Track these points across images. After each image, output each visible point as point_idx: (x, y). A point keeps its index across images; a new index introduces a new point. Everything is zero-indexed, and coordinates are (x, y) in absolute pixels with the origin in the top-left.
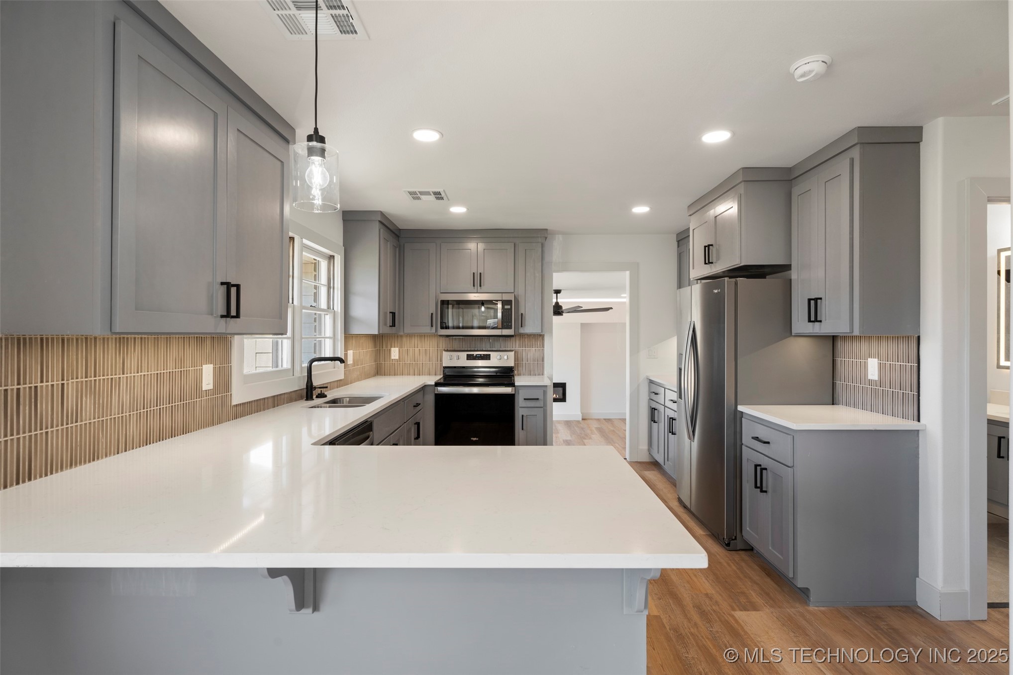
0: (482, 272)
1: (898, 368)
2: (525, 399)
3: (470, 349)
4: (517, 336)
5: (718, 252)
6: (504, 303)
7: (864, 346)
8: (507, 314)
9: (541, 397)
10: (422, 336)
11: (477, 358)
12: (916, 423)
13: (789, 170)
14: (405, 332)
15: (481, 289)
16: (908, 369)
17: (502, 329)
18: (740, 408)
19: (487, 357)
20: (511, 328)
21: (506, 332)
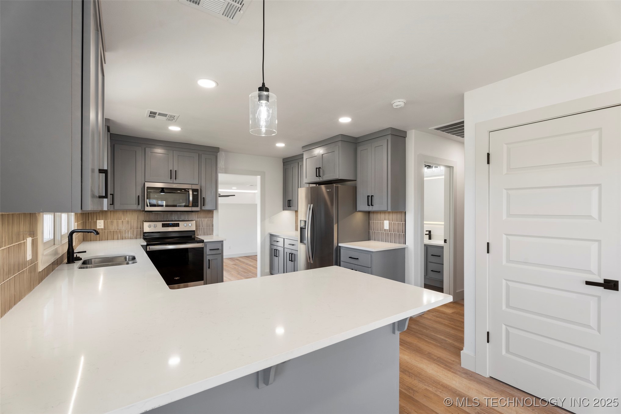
0: (177, 170)
1: (397, 224)
2: (210, 250)
3: (163, 220)
4: (202, 211)
5: (323, 171)
6: (194, 190)
7: (382, 216)
8: (195, 197)
9: (220, 248)
10: (125, 211)
11: (170, 226)
12: (404, 245)
13: (356, 139)
14: (115, 208)
15: (176, 181)
16: (401, 224)
17: (192, 207)
18: (340, 245)
19: (177, 225)
20: (198, 206)
21: (194, 209)
